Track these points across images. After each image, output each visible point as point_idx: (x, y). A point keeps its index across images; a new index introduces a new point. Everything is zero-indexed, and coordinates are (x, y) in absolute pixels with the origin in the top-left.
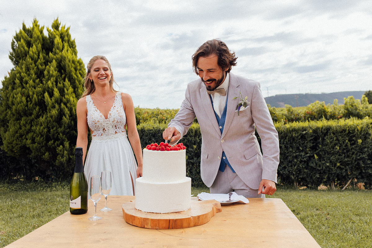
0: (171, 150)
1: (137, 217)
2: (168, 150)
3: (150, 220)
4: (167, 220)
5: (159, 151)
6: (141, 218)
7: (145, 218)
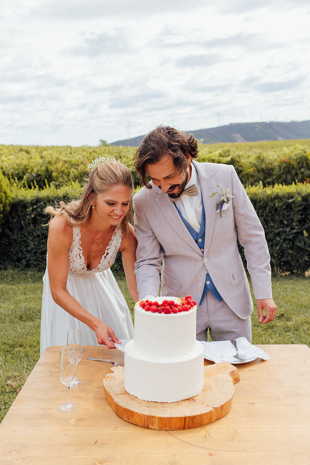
0: (180, 311)
1: (137, 413)
2: (175, 312)
3: (157, 419)
4: (182, 418)
5: (163, 314)
6: (143, 414)
7: (150, 416)
